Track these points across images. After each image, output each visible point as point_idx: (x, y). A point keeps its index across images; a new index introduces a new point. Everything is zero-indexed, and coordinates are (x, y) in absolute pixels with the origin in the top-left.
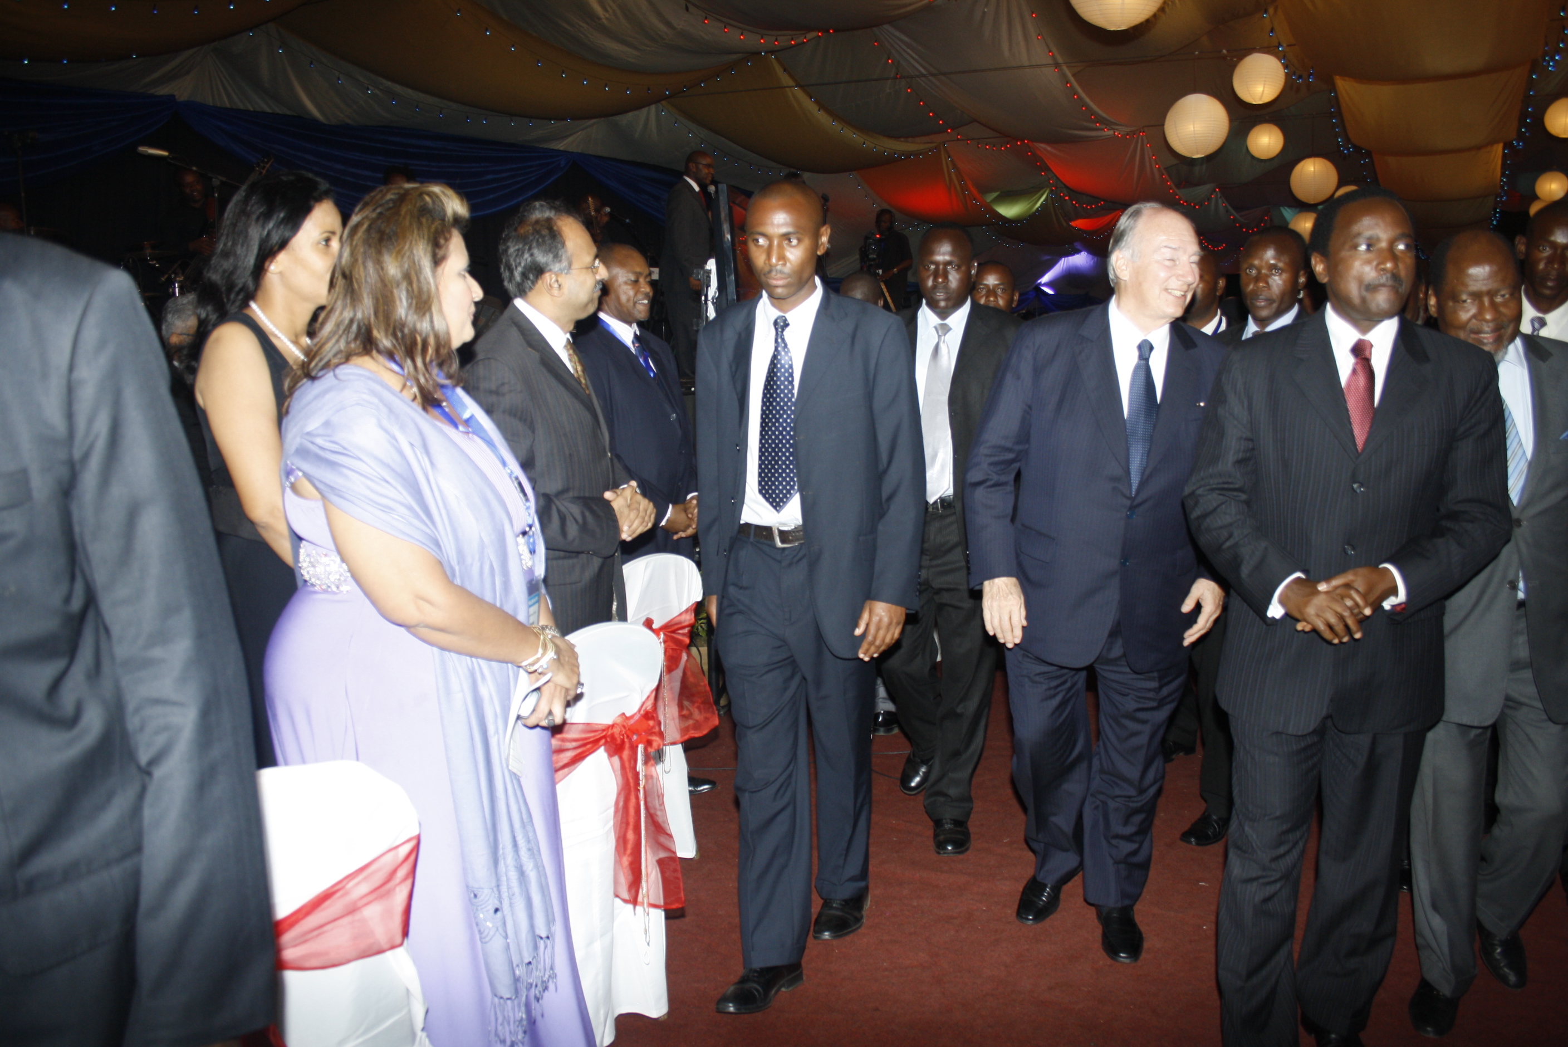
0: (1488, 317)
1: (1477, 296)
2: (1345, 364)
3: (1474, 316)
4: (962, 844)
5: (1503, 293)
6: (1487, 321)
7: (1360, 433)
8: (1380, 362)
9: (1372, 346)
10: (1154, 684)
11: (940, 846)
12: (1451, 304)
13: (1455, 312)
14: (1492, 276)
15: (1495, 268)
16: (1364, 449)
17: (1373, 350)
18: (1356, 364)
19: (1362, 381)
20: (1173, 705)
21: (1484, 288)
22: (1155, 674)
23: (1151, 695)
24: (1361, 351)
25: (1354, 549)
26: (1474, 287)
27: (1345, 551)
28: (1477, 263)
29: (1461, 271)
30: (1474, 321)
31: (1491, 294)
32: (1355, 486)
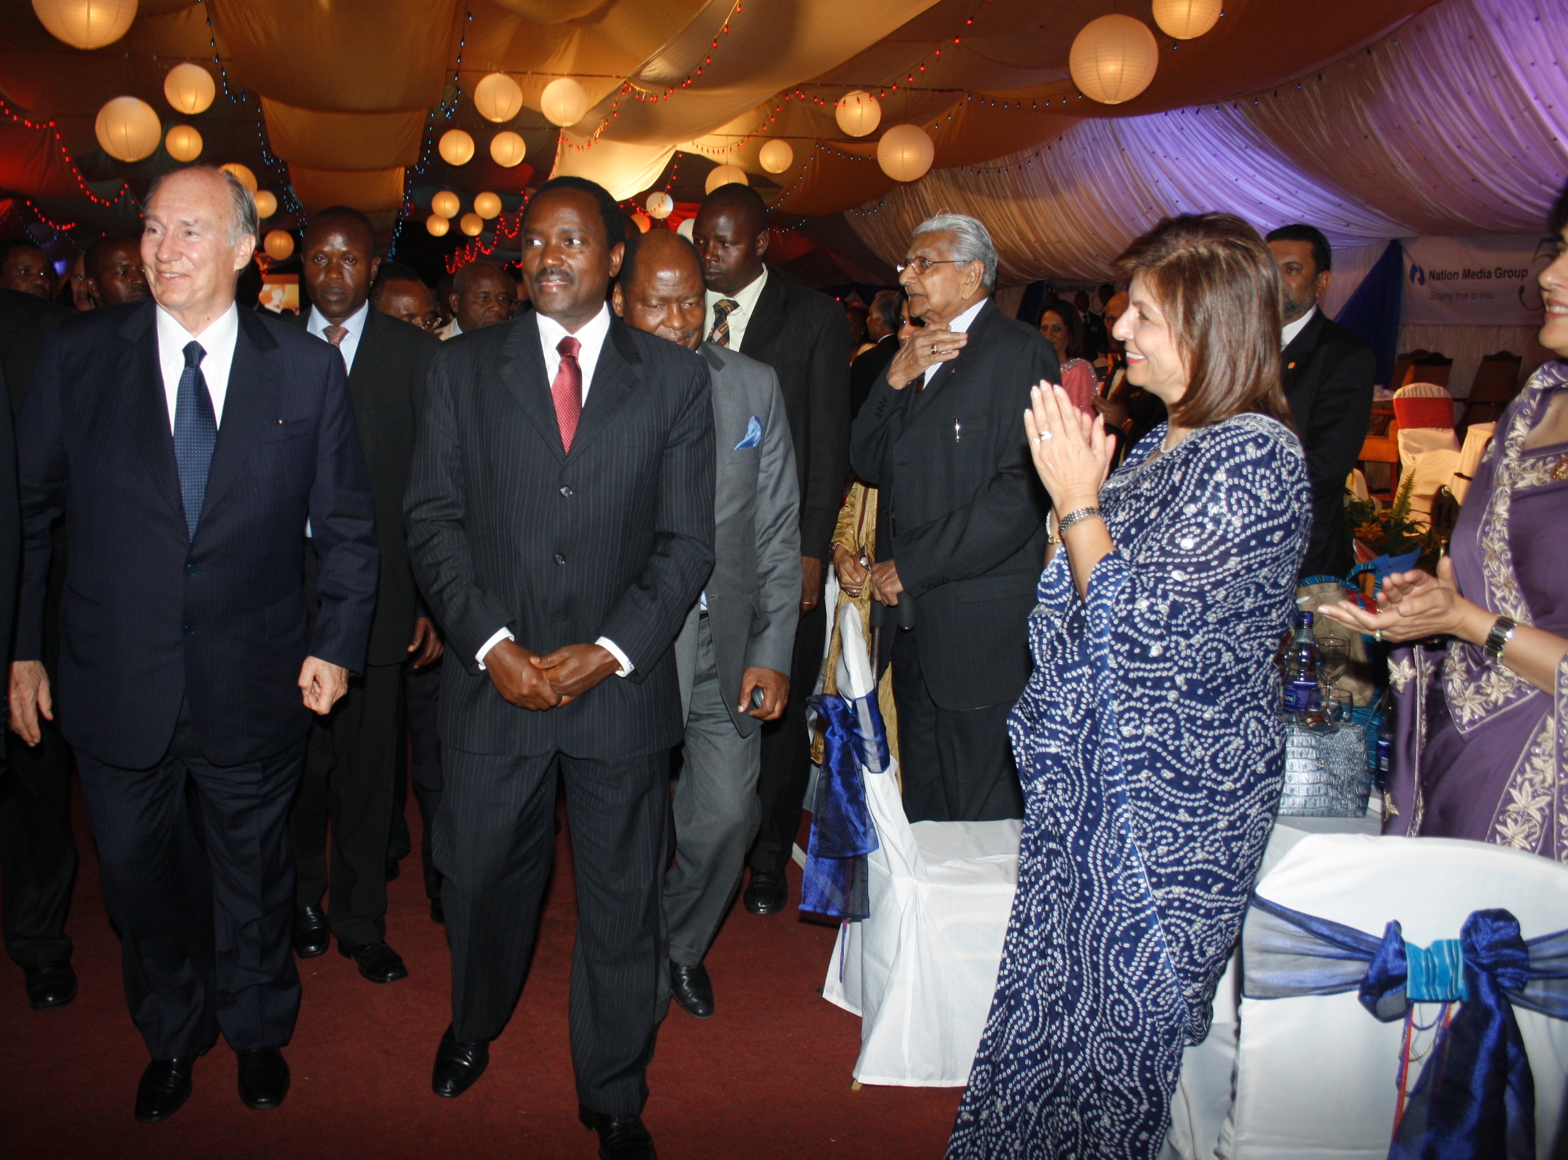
0: (676, 324)
1: (665, 301)
2: (552, 361)
3: (662, 323)
4: (66, 991)
5: (690, 301)
6: (674, 328)
7: (567, 435)
8: (588, 360)
9: (580, 346)
10: (256, 776)
11: (37, 998)
12: (639, 306)
13: (644, 316)
14: (682, 281)
15: (685, 274)
16: (569, 452)
17: (581, 350)
18: (562, 362)
19: (567, 379)
20: (288, 795)
21: (674, 294)
22: (258, 764)
23: (251, 790)
24: (567, 348)
25: (564, 559)
26: (664, 291)
27: (555, 559)
28: (668, 266)
29: (652, 274)
30: (662, 327)
31: (680, 301)
32: (563, 490)
